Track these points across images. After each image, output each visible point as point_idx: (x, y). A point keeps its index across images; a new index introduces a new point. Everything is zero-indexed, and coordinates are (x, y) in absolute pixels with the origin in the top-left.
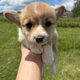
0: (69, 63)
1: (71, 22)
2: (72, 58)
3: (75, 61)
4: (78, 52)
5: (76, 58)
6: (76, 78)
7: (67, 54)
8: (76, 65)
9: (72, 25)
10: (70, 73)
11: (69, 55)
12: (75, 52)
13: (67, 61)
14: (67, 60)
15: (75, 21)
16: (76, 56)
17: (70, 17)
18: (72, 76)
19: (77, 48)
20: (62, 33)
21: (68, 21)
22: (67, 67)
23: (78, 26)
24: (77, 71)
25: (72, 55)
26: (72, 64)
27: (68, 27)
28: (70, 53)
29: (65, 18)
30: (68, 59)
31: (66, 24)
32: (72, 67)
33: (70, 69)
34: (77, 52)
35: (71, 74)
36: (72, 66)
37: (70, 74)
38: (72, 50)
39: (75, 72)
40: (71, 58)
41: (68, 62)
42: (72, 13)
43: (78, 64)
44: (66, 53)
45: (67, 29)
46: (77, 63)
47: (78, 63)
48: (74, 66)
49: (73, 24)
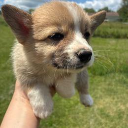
0: (107, 96)
1: (116, 30)
2: (113, 87)
3: (117, 92)
4: (123, 78)
5: (118, 88)
6: (116, 119)
7: (105, 81)
8: (118, 98)
9: (117, 35)
10: (108, 111)
11: (107, 83)
12: (117, 78)
13: (104, 92)
14: (103, 90)
15: (122, 28)
17: (114, 22)
18: (110, 116)
19: (121, 72)
20: (100, 47)
21: (110, 28)
22: (104, 101)
23: (125, 37)
24: (119, 109)
25: (113, 83)
26: (112, 97)
27: (109, 37)
28: (110, 80)
29: (107, 22)
30: (105, 89)
31: (107, 33)
32: (112, 102)
33: (108, 105)
34: (121, 78)
35: (109, 113)
36: (112, 100)
37: (106, 113)
38: (112, 74)
39: (115, 110)
40: (110, 87)
41: (106, 93)
42: (118, 15)
43: (121, 97)
45: (108, 40)
46: (119, 96)
47: (122, 95)
48: (115, 100)
49: (117, 32)
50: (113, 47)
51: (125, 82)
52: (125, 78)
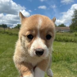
1: (66, 37)
4: (66, 63)
5: (63, 68)
8: (61, 74)
9: (66, 40)
11: (57, 65)
12: (63, 64)
13: (54, 70)
14: (54, 69)
15: (69, 36)
16: (63, 67)
17: (67, 32)
25: (60, 66)
26: (58, 73)
27: (62, 41)
28: (59, 64)
30: (55, 69)
31: (61, 39)
32: (57, 75)
36: (58, 75)
38: (61, 61)
40: (58, 68)
41: (55, 71)
42: (69, 29)
43: (63, 73)
44: (55, 64)
45: (61, 43)
49: (66, 38)
50: (63, 47)
51: (67, 66)
52: (67, 63)
